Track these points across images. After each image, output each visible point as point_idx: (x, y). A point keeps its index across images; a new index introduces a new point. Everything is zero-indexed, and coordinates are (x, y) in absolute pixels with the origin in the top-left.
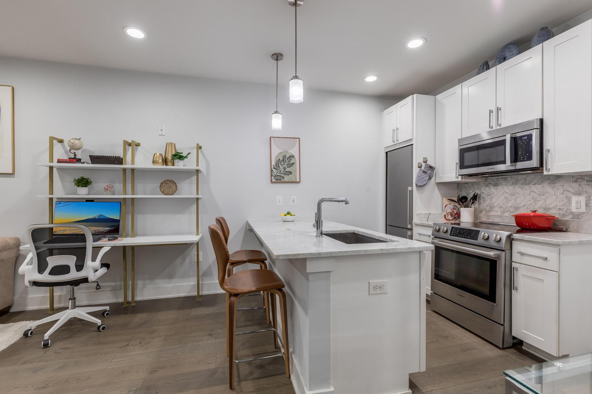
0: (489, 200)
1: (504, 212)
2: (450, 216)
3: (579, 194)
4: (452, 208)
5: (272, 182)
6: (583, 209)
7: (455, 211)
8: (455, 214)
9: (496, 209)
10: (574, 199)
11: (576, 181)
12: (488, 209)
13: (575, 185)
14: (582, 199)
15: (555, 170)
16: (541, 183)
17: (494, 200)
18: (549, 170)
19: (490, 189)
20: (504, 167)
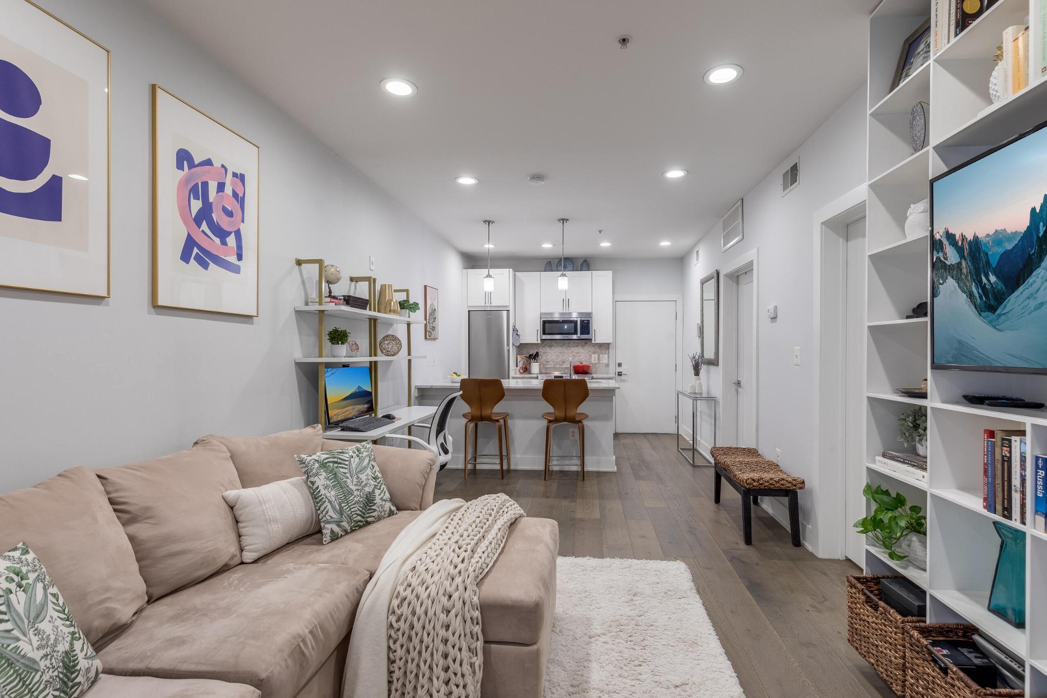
0: (545, 357)
2: (521, 370)
3: (594, 353)
5: (426, 338)
6: (597, 362)
7: (524, 366)
8: (524, 368)
10: (593, 355)
12: (545, 363)
13: (593, 348)
14: (596, 356)
15: (598, 341)
16: (577, 346)
17: (548, 357)
18: (595, 341)
19: (546, 349)
20: (575, 337)
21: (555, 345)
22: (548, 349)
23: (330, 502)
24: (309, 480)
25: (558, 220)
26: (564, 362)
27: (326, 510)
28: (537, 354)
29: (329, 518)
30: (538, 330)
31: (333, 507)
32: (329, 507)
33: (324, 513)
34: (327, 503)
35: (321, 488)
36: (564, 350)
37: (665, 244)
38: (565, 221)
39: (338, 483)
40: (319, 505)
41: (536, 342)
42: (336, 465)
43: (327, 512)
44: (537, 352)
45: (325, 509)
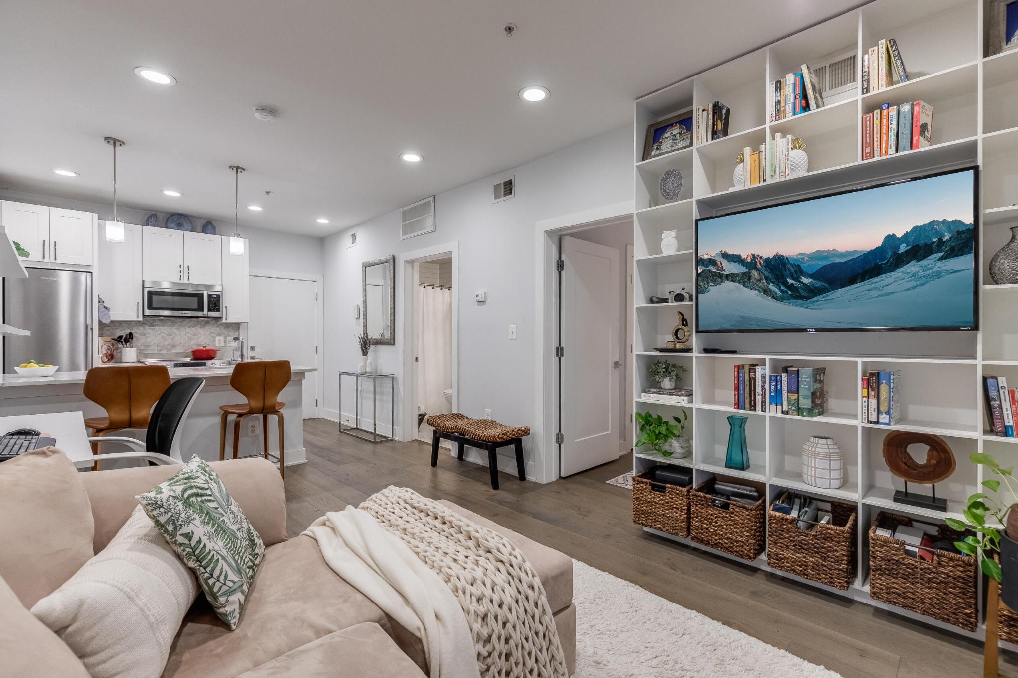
0: (143, 340)
1: (161, 350)
2: (105, 358)
3: (219, 335)
4: (107, 348)
6: (222, 345)
7: (109, 352)
8: (110, 355)
9: (152, 347)
10: (217, 338)
11: (218, 327)
13: (218, 329)
14: (222, 338)
15: (230, 320)
16: (195, 326)
17: (148, 340)
18: (226, 319)
19: (144, 329)
20: (200, 314)
21: (161, 324)
22: (148, 329)
23: (223, 558)
24: (179, 533)
25: (230, 167)
26: (174, 346)
27: (224, 573)
28: (131, 336)
29: (231, 584)
30: (138, 303)
31: (229, 565)
32: (226, 567)
33: (222, 579)
34: (221, 562)
35: (204, 540)
36: (174, 330)
37: (323, 221)
38: (239, 170)
39: (218, 526)
40: (208, 569)
41: (135, 319)
42: (199, 499)
43: (226, 577)
44: (131, 334)
45: (221, 573)
